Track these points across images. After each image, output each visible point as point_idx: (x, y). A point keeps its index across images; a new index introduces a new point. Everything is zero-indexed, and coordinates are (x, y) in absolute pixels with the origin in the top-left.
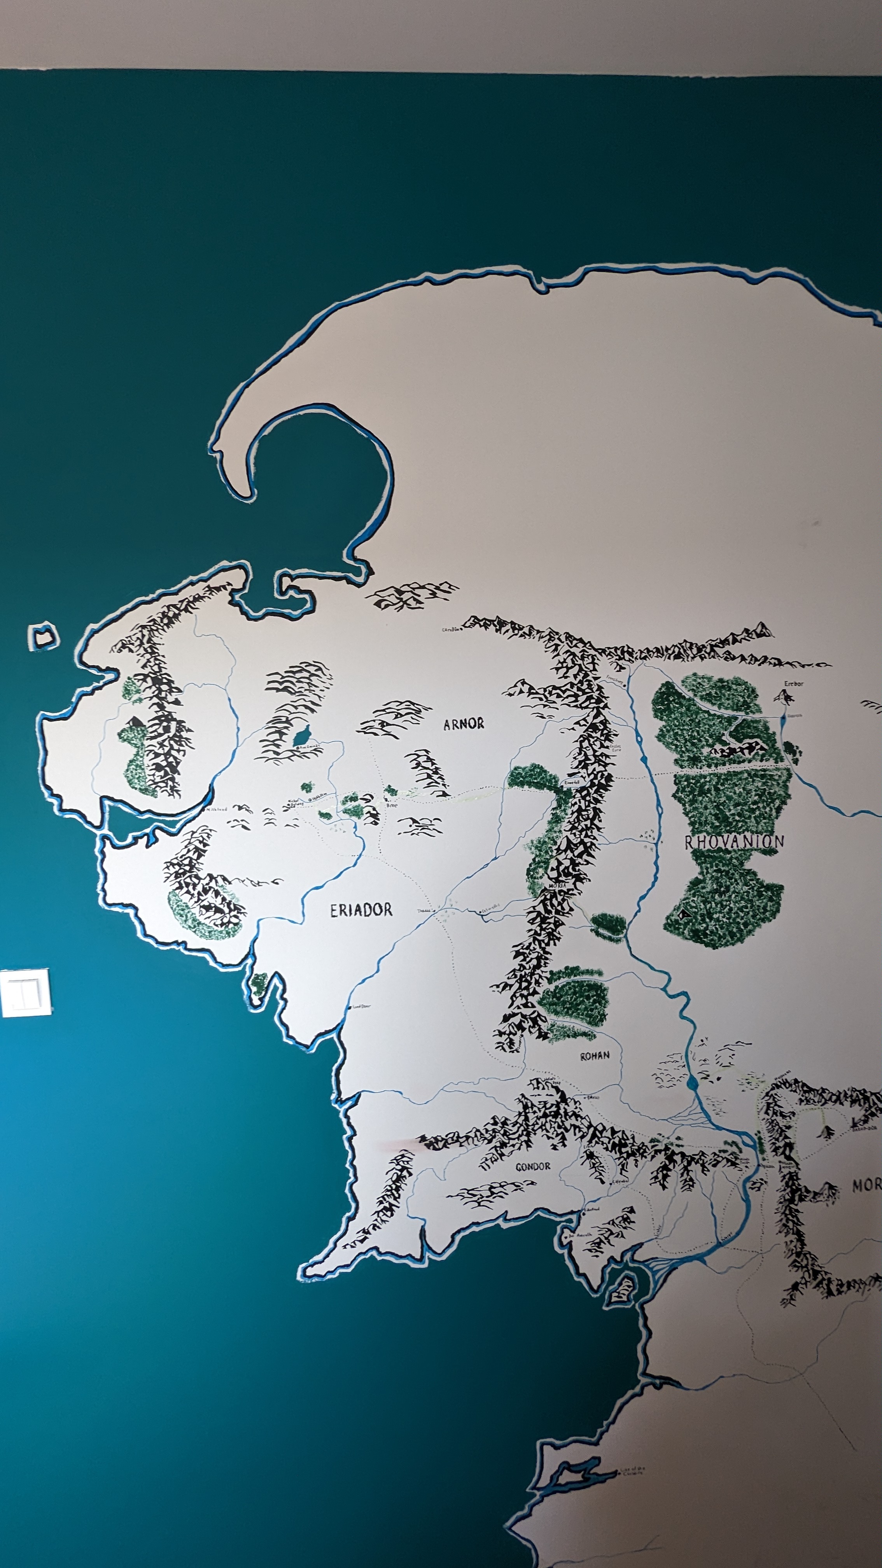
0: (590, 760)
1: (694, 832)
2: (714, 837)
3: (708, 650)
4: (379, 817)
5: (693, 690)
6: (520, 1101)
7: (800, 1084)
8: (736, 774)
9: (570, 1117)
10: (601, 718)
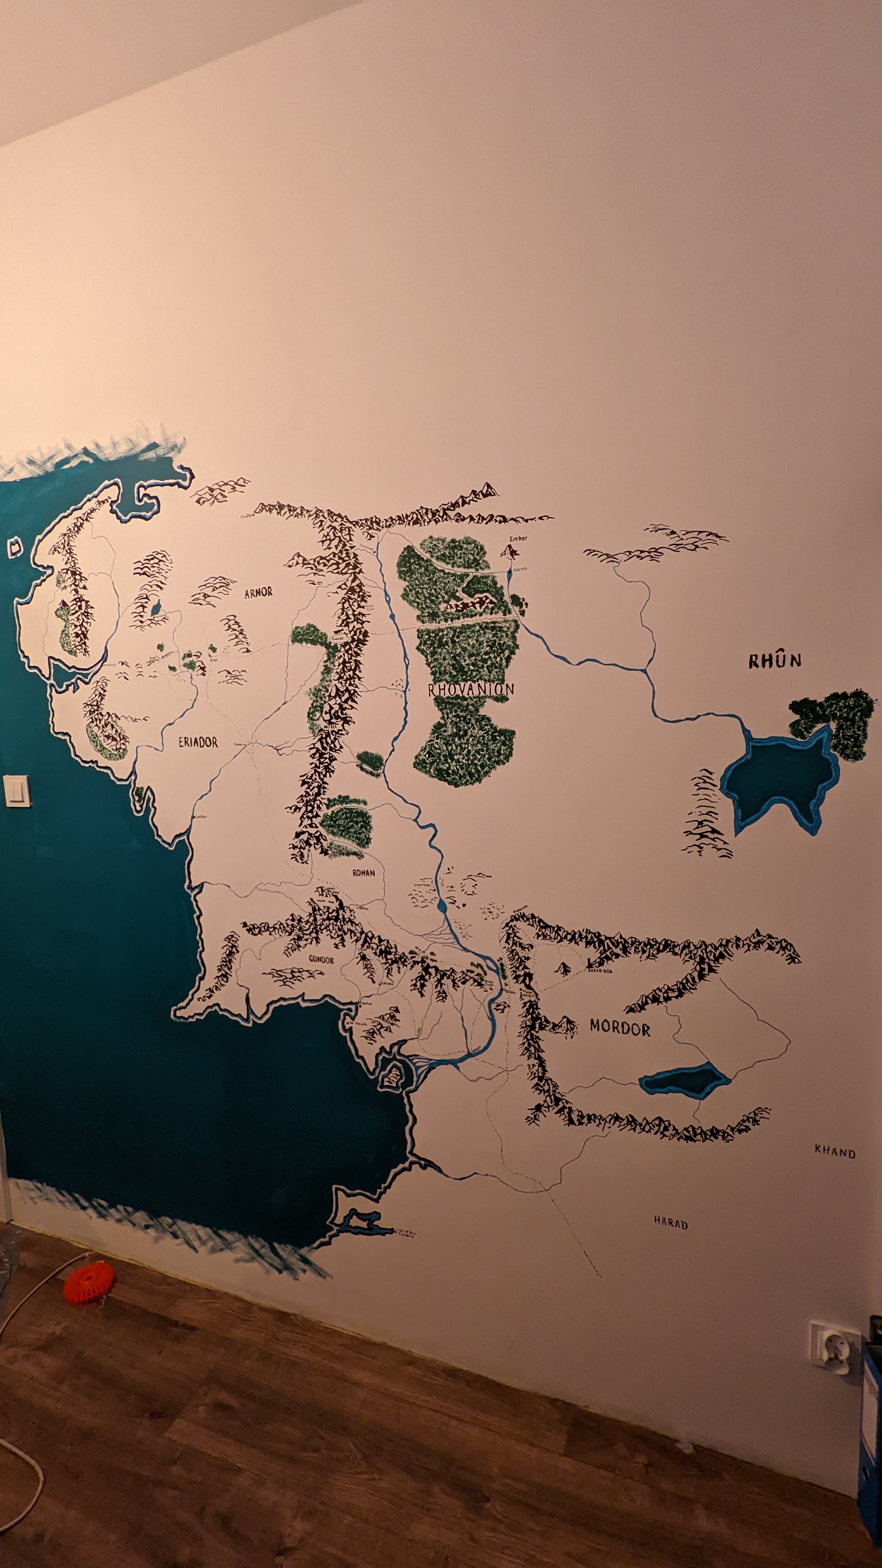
0: (351, 619)
1: (435, 681)
2: (452, 686)
3: (441, 514)
4: (206, 669)
5: (430, 552)
6: (310, 904)
7: (537, 919)
8: (469, 627)
9: (347, 922)
10: (357, 582)
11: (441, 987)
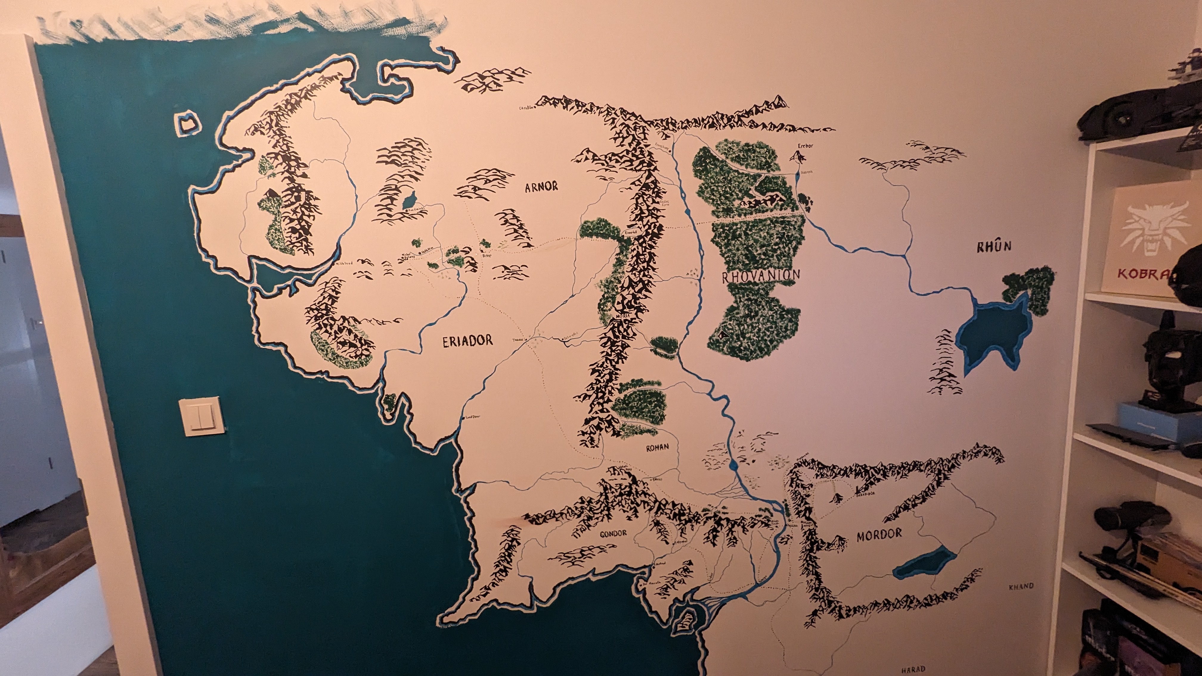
0: (645, 213)
1: (729, 270)
2: (745, 273)
3: (736, 120)
4: (477, 265)
5: (725, 153)
6: (601, 484)
7: (816, 463)
8: (761, 221)
9: (640, 495)
10: (652, 179)
11: (732, 534)
